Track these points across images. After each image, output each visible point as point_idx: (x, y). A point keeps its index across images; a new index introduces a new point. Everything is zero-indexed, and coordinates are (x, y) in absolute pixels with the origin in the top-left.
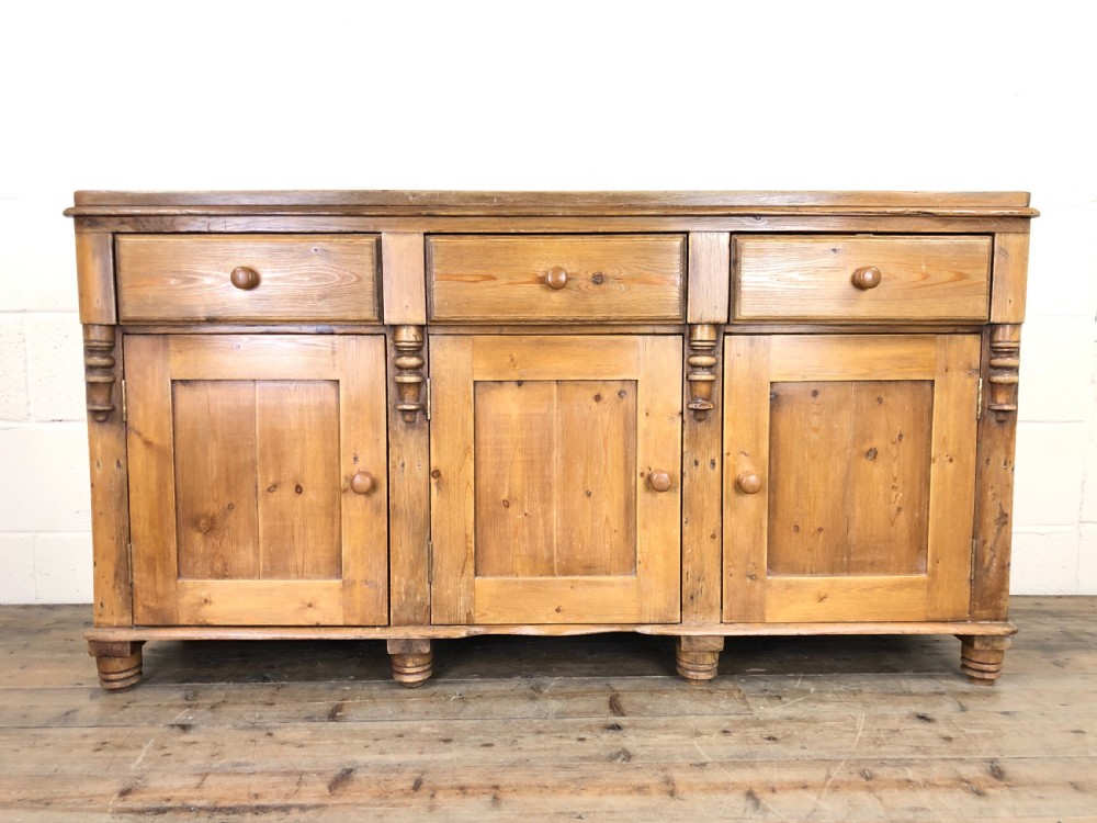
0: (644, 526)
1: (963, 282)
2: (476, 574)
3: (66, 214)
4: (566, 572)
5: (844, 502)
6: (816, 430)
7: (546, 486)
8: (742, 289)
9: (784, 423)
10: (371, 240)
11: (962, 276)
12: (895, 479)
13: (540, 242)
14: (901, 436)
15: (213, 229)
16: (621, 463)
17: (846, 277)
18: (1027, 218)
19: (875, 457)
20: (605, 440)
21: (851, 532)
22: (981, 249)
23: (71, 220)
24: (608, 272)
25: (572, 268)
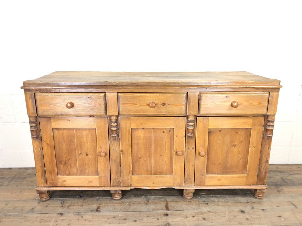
0: (175, 164)
1: (261, 105)
2: (132, 174)
3: (22, 88)
4: (155, 174)
5: (226, 157)
6: (220, 140)
7: (150, 154)
8: (202, 107)
9: (212, 139)
10: (103, 95)
11: (260, 103)
12: (240, 152)
13: (148, 95)
14: (242, 141)
15: (60, 92)
16: (169, 148)
17: (229, 104)
18: (279, 88)
19: (235, 147)
20: (165, 143)
21: (228, 164)
22: (266, 97)
23: (23, 90)
24: (166, 102)
25: (156, 102)
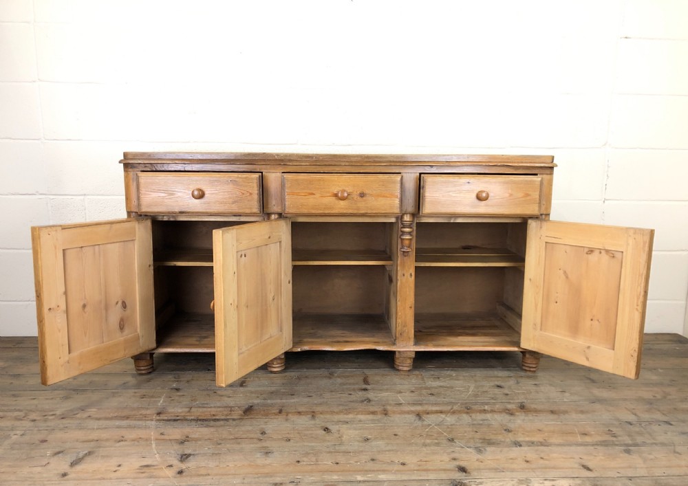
1: (528, 198)
3: (120, 162)
8: (426, 200)
10: (257, 175)
11: (527, 195)
13: (335, 177)
15: (186, 169)
17: (474, 196)
18: (552, 168)
22: (536, 183)
24: (366, 191)
25: (350, 190)
